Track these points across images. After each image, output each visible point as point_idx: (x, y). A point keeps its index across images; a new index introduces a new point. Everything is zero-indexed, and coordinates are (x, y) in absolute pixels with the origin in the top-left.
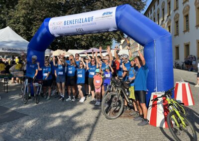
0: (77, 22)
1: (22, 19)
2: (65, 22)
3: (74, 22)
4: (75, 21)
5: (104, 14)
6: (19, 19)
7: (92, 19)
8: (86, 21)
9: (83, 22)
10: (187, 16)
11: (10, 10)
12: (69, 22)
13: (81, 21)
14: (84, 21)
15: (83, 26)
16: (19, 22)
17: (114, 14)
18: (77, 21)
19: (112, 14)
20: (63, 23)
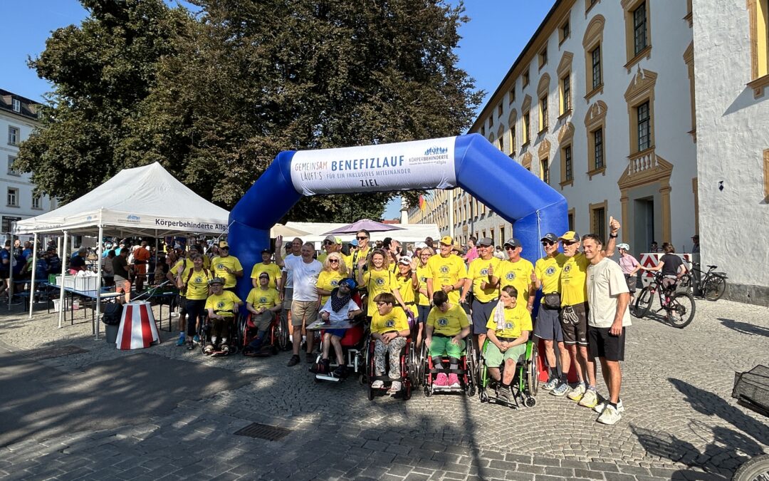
0: (364, 166)
1: (158, 139)
2: (334, 164)
3: (358, 166)
4: (358, 163)
5: (429, 151)
6: (151, 138)
7: (401, 160)
8: (386, 163)
9: (378, 167)
10: (598, 134)
11: (119, 109)
12: (344, 164)
13: (375, 164)
14: (381, 164)
15: (378, 173)
16: (151, 145)
17: (451, 154)
18: (364, 162)
19: (445, 154)
20: (330, 165)
